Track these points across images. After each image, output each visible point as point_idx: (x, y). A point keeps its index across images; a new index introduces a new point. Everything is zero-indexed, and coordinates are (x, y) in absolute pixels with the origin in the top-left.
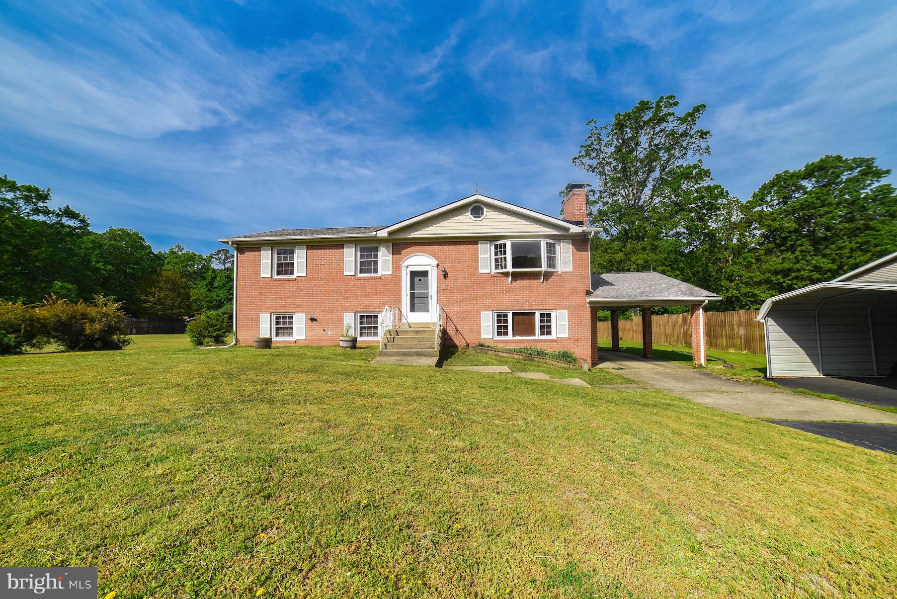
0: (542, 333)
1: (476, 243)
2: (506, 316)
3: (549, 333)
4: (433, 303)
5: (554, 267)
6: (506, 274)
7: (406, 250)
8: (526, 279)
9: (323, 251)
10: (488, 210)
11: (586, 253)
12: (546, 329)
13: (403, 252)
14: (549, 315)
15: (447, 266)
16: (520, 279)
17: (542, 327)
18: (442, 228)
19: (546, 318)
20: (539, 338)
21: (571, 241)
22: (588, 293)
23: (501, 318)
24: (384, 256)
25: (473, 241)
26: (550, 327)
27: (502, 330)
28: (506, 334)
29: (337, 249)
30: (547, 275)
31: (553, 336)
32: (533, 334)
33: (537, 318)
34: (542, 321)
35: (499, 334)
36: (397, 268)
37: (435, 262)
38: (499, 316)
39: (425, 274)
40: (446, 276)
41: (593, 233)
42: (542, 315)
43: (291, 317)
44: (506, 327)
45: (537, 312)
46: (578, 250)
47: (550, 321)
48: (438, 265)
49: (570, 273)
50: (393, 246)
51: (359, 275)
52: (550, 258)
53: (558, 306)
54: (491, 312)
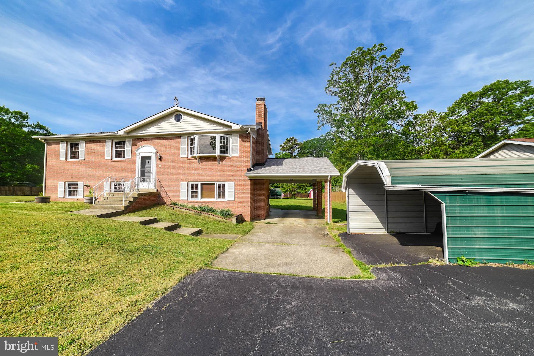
0: (219, 197)
1: (178, 138)
2: (197, 185)
3: (223, 197)
4: (153, 176)
5: (227, 152)
6: (195, 157)
7: (140, 143)
8: (209, 161)
9: (94, 144)
10: (184, 116)
11: (249, 143)
12: (221, 194)
13: (138, 144)
14: (224, 185)
15: (161, 153)
16: (205, 161)
17: (219, 193)
18: (155, 129)
19: (221, 187)
20: (216, 201)
21: (238, 135)
22: (249, 170)
23: (194, 187)
24: (128, 147)
25: (177, 136)
26: (224, 193)
27: (194, 194)
28: (196, 197)
29: (102, 143)
30: (222, 158)
31: (225, 200)
32: (213, 197)
33: (216, 186)
34: (219, 189)
35: (192, 197)
36: (133, 154)
37: (154, 150)
38: (192, 185)
39: (149, 158)
40: (161, 158)
41: (250, 129)
42: (219, 185)
43: (77, 184)
44: (197, 192)
45: (216, 183)
46: (243, 141)
47: (224, 189)
48: (157, 152)
49: (237, 157)
50: (132, 141)
51: (114, 159)
52: (224, 147)
53: (229, 179)
54: (187, 183)
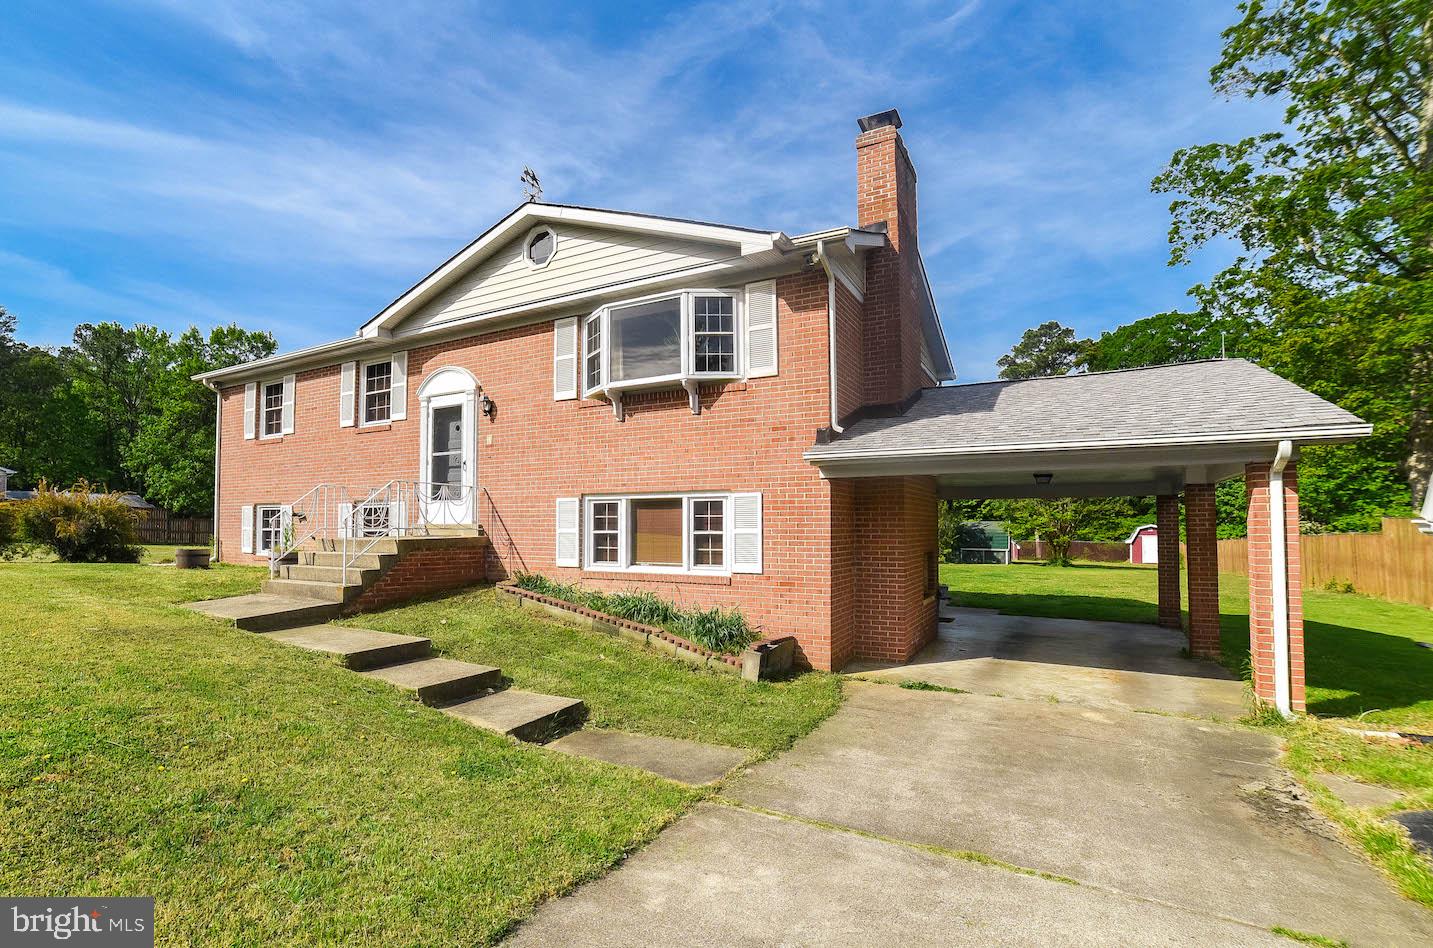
0: (699, 559)
1: (548, 327)
2: (613, 508)
3: (718, 559)
4: (467, 477)
5: (727, 364)
6: (601, 396)
7: (430, 363)
8: (657, 409)
9: (315, 382)
10: (561, 238)
11: (822, 313)
12: (708, 548)
13: (424, 367)
14: (717, 507)
15: (491, 392)
16: (644, 410)
17: (700, 541)
18: (474, 302)
19: (709, 514)
20: (689, 573)
21: (774, 282)
22: (826, 436)
23: (604, 514)
24: (398, 379)
25: (536, 322)
26: (718, 540)
27: (604, 548)
28: (614, 557)
29: (333, 373)
30: (708, 392)
31: (722, 572)
32: (674, 557)
33: (687, 514)
34: (699, 524)
35: (599, 556)
36: (413, 406)
37: (472, 386)
38: (599, 509)
39: (454, 413)
40: (491, 410)
42: (700, 507)
43: (278, 512)
44: (614, 538)
45: (685, 497)
46: (797, 307)
47: (718, 524)
48: (480, 389)
49: (773, 380)
50: (409, 358)
51: (364, 424)
52: (713, 340)
53: (737, 481)
54: (577, 500)
